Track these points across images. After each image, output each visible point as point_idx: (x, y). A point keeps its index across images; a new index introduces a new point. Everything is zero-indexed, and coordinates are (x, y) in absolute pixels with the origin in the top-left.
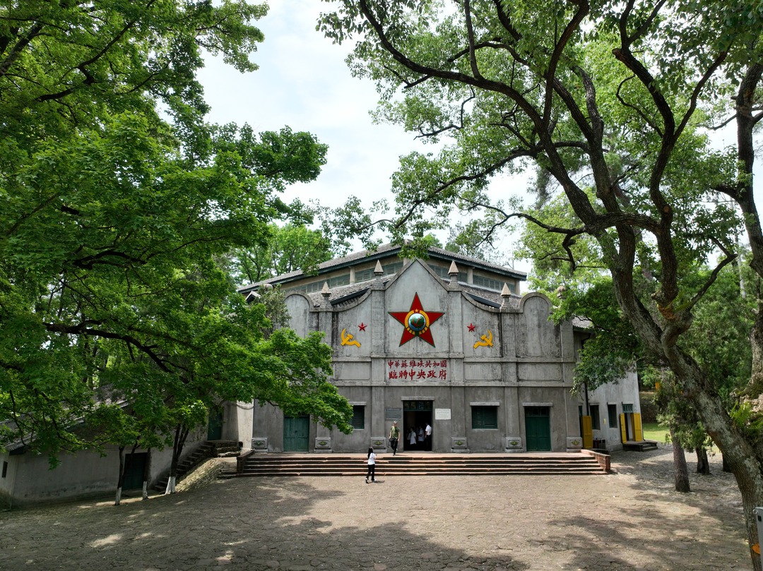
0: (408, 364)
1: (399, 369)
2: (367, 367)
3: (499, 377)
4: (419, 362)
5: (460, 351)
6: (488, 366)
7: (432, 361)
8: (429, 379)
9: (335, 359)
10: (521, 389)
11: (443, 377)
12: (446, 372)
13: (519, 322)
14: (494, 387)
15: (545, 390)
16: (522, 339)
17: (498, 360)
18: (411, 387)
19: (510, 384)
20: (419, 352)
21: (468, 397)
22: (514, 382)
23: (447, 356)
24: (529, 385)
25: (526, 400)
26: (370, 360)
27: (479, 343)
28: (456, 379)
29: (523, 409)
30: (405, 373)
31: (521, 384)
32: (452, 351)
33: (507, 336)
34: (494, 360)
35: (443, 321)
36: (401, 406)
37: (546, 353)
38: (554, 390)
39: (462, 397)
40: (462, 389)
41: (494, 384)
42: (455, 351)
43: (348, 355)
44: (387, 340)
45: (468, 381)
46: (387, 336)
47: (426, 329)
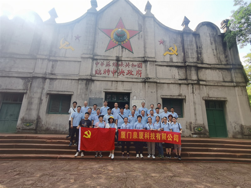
0: (111, 64)
2: (77, 65)
3: (184, 77)
4: (120, 63)
5: (153, 56)
6: (175, 68)
7: (131, 63)
8: (128, 76)
9: (51, 58)
10: (201, 86)
11: (139, 76)
12: (142, 72)
13: (197, 40)
14: (180, 84)
15: (220, 88)
16: (199, 52)
17: (183, 65)
18: (112, 81)
19: (193, 82)
20: (120, 56)
21: (159, 91)
22: (196, 80)
23: (143, 59)
24: (208, 84)
25: (206, 95)
26: (80, 60)
27: (167, 52)
28: (150, 76)
29: (204, 102)
30: (109, 71)
31: (201, 83)
32: (147, 56)
33: (189, 48)
34: (179, 64)
35: (140, 36)
36: (103, 96)
37: (218, 62)
38: (227, 89)
39: (155, 90)
40: (155, 84)
41: (180, 82)
42: (149, 56)
43: (64, 56)
44: (96, 46)
45: (159, 79)
46: (96, 44)
47: (127, 40)
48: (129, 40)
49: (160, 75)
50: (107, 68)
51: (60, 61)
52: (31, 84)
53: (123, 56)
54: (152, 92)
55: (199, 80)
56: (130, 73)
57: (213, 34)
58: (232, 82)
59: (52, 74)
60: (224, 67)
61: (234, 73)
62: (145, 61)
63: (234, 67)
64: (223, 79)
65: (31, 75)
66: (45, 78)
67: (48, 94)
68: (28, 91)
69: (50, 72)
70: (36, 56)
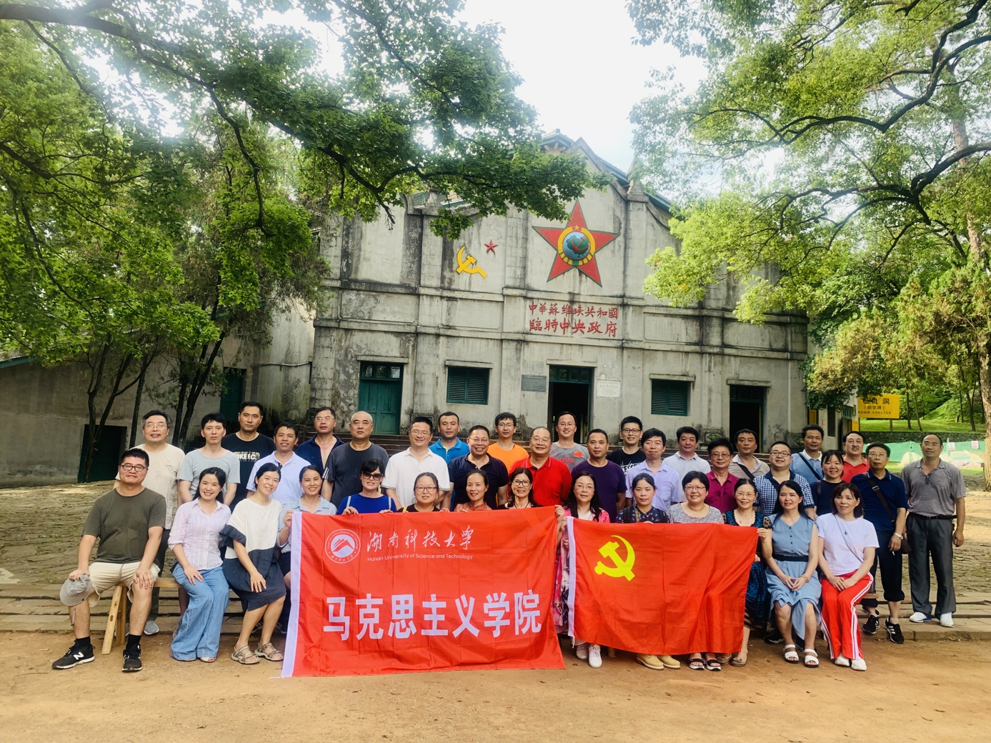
0: (560, 310)
1: (545, 317)
2: (496, 309)
3: (696, 339)
4: (576, 307)
5: (641, 294)
6: (680, 320)
7: (597, 308)
8: (591, 334)
9: (446, 294)
10: (727, 358)
11: (612, 334)
12: (616, 326)
14: (687, 353)
15: (762, 363)
16: (732, 284)
17: (696, 313)
18: (562, 344)
19: (711, 351)
20: (576, 292)
21: (647, 365)
22: (717, 346)
23: (620, 301)
24: (740, 354)
25: (732, 375)
26: (501, 299)
28: (632, 337)
29: (727, 389)
31: (727, 351)
32: (628, 294)
34: (690, 312)
35: (617, 247)
36: (546, 372)
38: (773, 363)
39: (639, 364)
40: (640, 353)
41: (687, 348)
42: (633, 295)
43: (467, 289)
44: (529, 269)
45: (649, 341)
46: (529, 264)
47: (589, 257)
48: (594, 257)
49: (651, 334)
50: (552, 317)
51: (461, 299)
52: (413, 346)
53: (582, 293)
54: (634, 368)
55: (724, 345)
56: (594, 328)
58: (785, 350)
59: (449, 327)
60: (775, 319)
61: (791, 332)
62: (624, 305)
64: (770, 345)
65: (412, 329)
66: (438, 336)
67: (446, 366)
68: (410, 361)
69: (444, 323)
70: (416, 289)
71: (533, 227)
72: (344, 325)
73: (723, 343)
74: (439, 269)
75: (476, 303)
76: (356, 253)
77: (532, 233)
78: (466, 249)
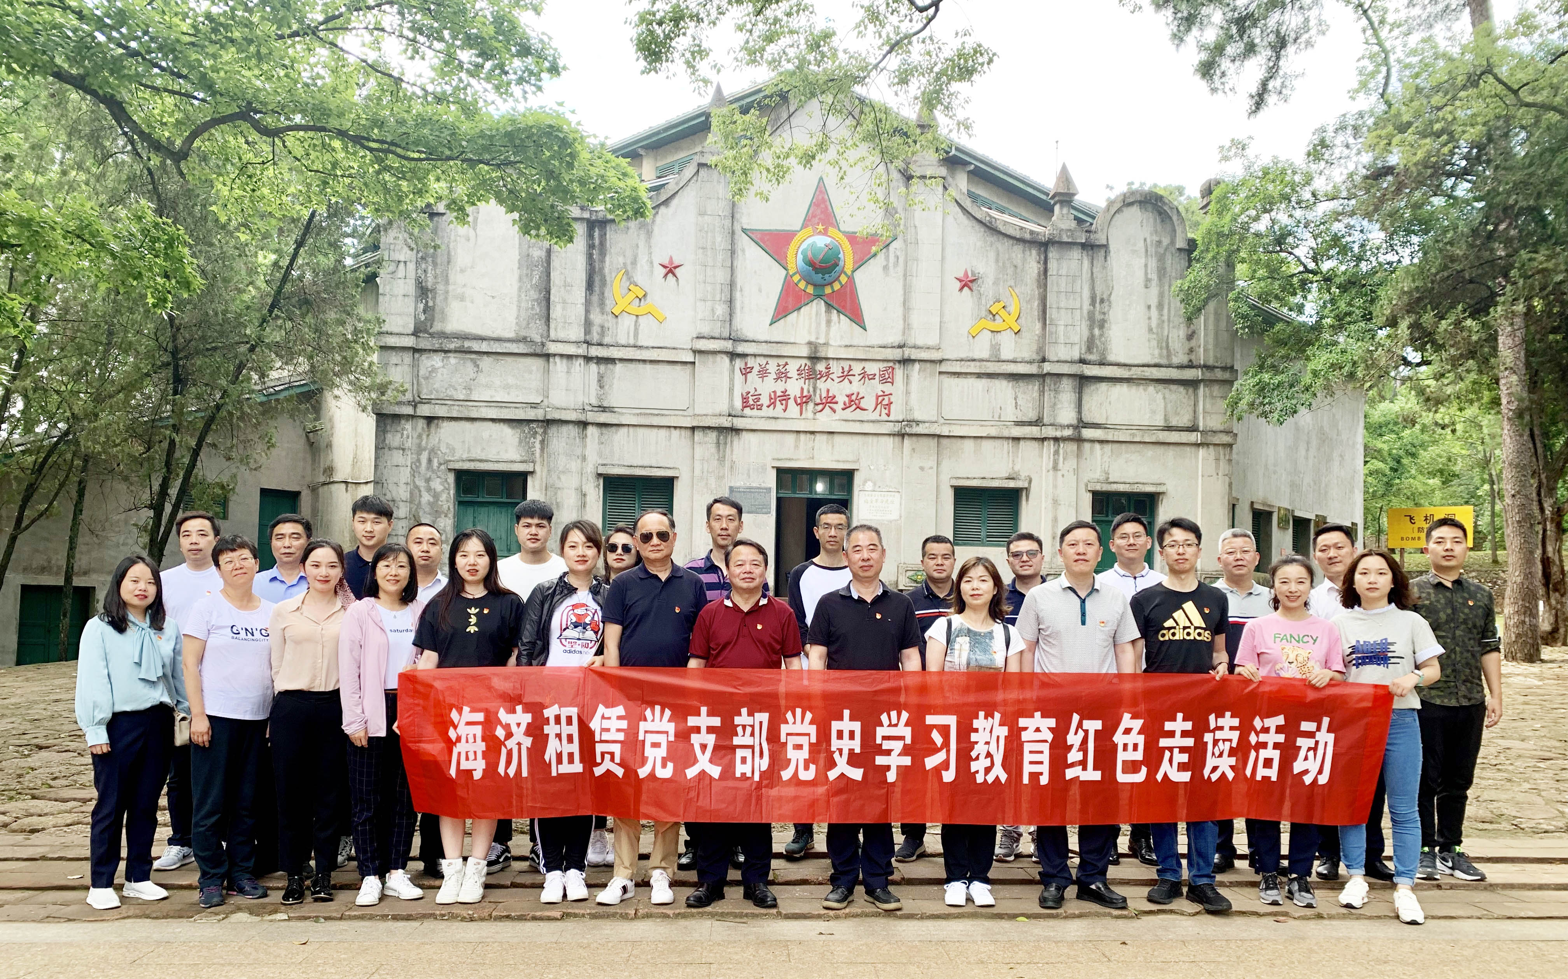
0: (793, 373)
1: (767, 387)
2: (681, 375)
3: (1032, 416)
4: (821, 367)
5: (933, 341)
6: (1005, 382)
7: (857, 368)
8: (848, 414)
9: (594, 352)
10: (1087, 446)
11: (884, 412)
12: (892, 399)
13: (1095, 270)
14: (1017, 439)
15: (1150, 452)
16: (1098, 317)
17: (1033, 369)
18: (798, 432)
19: (1058, 434)
20: (822, 341)
21: (946, 464)
22: (1068, 426)
23: (897, 354)
24: (1110, 438)
25: (1098, 475)
26: (690, 359)
27: (984, 323)
28: (918, 416)
29: (1089, 497)
30: (785, 397)
31: (1087, 433)
32: (911, 342)
33: (1062, 305)
34: (1023, 368)
35: (892, 259)
36: (771, 481)
37: (1161, 356)
38: (1171, 451)
39: (932, 462)
40: (933, 442)
41: (1017, 432)
42: (920, 342)
43: (632, 342)
44: (738, 305)
45: (948, 422)
46: (738, 295)
47: (843, 279)
48: (851, 279)
49: (954, 409)
50: (779, 387)
51: (622, 360)
52: (542, 442)
53: (831, 342)
54: (922, 469)
55: (1082, 424)
56: (854, 402)
57: (1159, 242)
58: (1193, 429)
59: (603, 409)
60: (1174, 374)
61: (1205, 396)
62: (906, 362)
63: (1209, 375)
64: (1166, 420)
65: (539, 414)
66: (584, 424)
67: (599, 475)
68: (538, 468)
69: (594, 402)
70: (543, 344)
71: (744, 230)
72: (425, 410)
73: (1080, 420)
74: (581, 310)
75: (648, 366)
76: (440, 288)
77: (744, 241)
78: (627, 273)
